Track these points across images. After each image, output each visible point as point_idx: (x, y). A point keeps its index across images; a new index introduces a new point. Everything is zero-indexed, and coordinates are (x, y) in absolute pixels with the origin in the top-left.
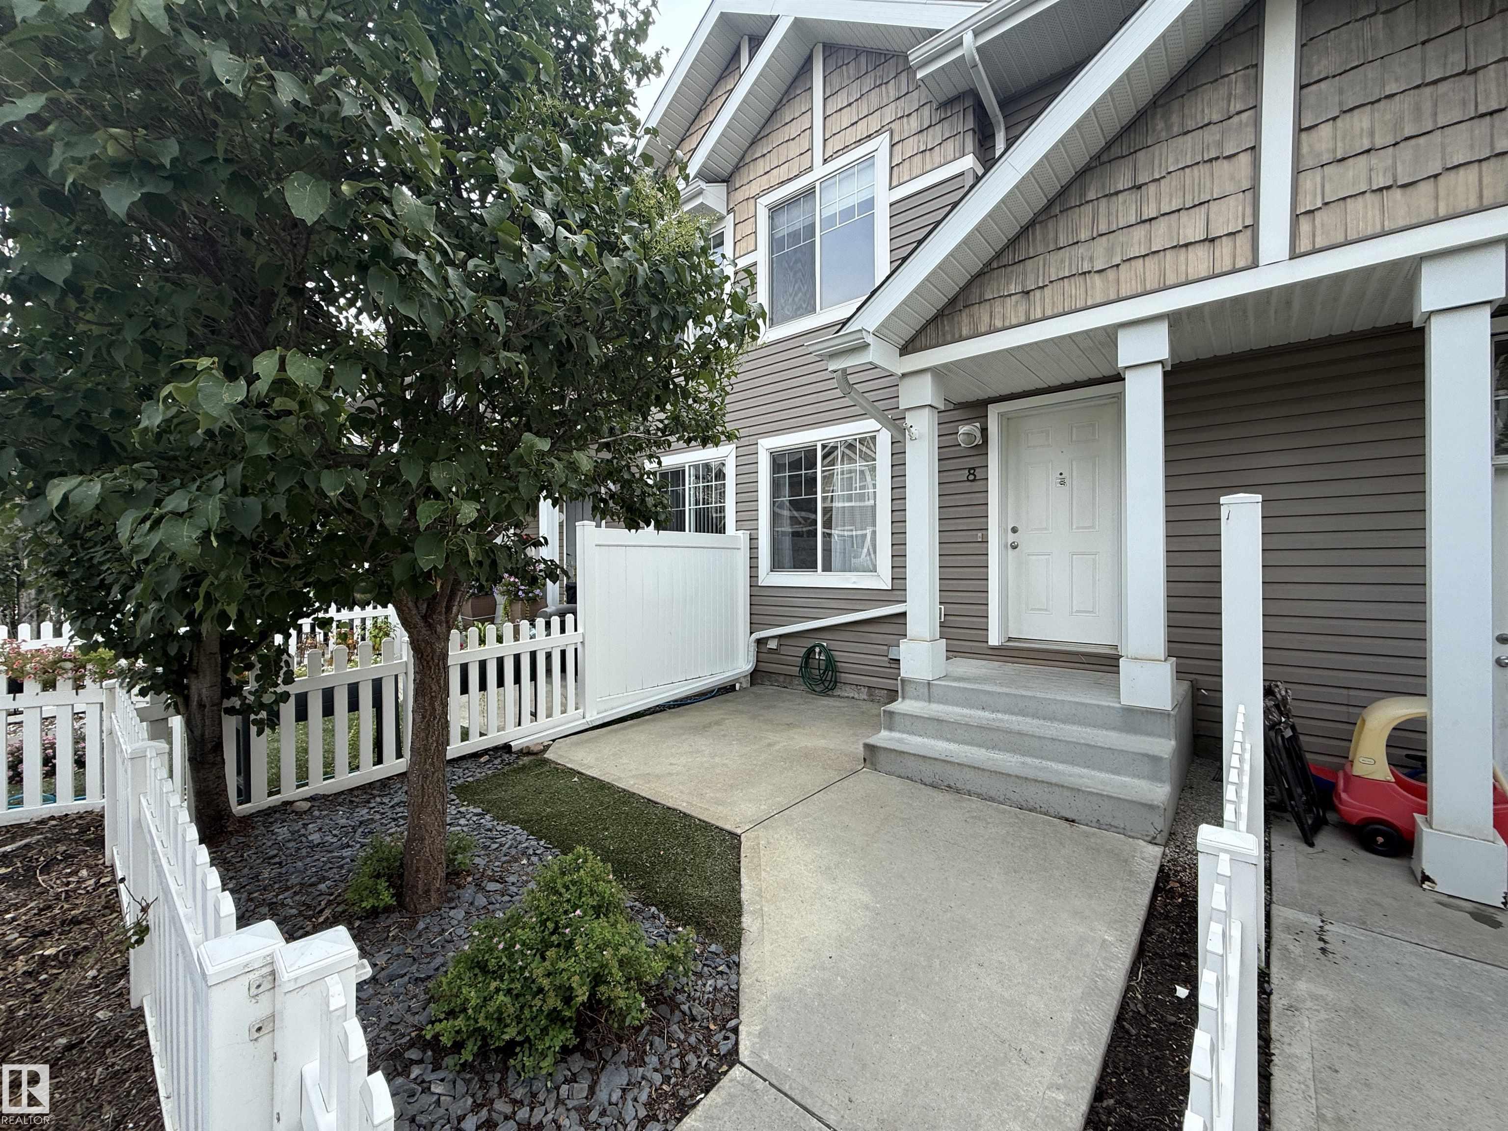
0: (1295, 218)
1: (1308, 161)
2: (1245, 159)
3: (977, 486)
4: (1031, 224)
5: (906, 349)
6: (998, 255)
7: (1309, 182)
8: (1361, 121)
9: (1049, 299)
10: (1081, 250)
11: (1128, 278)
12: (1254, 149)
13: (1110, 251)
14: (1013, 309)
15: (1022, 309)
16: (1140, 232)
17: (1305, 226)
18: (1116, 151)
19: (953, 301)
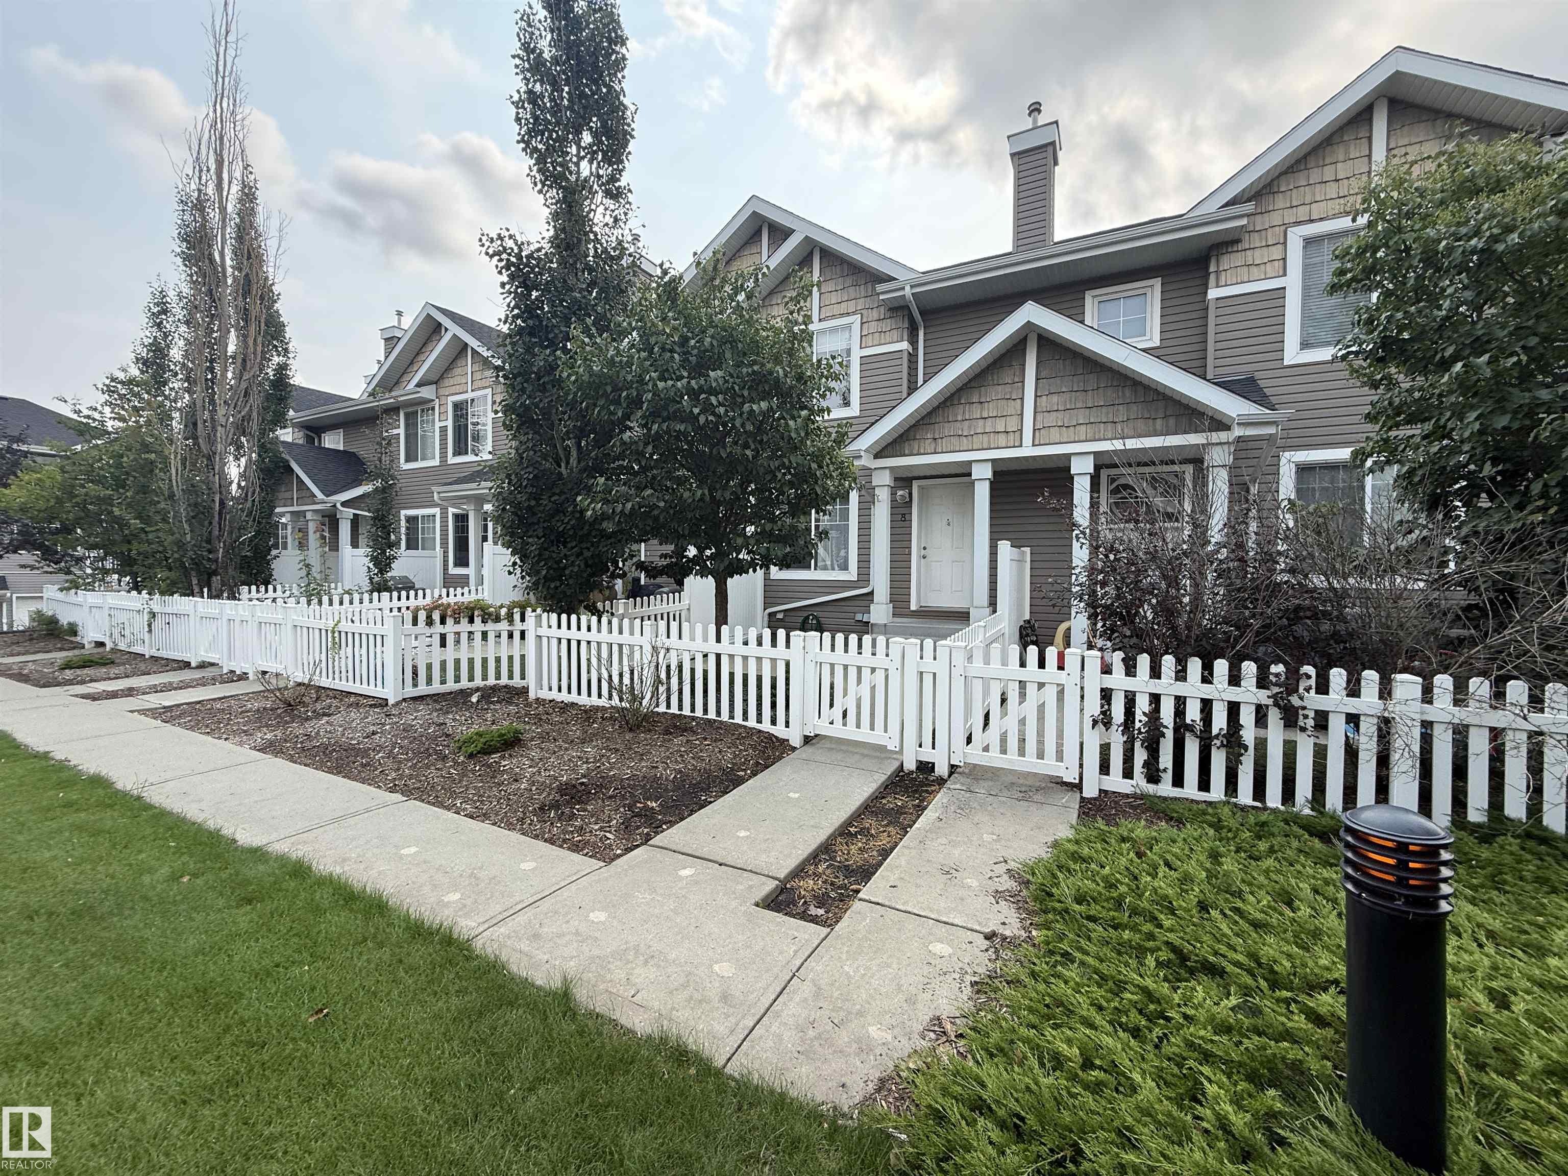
0: (1034, 430)
1: (1039, 409)
2: (1019, 401)
3: (906, 524)
4: (938, 407)
5: (876, 456)
6: (923, 418)
7: (1039, 417)
8: (1055, 398)
9: (943, 444)
10: (958, 424)
11: (977, 441)
12: (1022, 399)
13: (970, 427)
14: (929, 445)
15: (933, 446)
16: (981, 422)
17: (1037, 433)
18: (973, 384)
19: (901, 436)
